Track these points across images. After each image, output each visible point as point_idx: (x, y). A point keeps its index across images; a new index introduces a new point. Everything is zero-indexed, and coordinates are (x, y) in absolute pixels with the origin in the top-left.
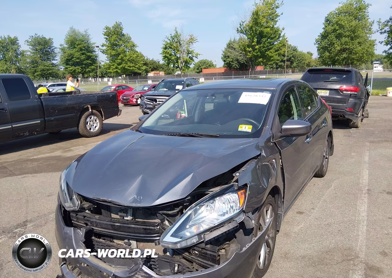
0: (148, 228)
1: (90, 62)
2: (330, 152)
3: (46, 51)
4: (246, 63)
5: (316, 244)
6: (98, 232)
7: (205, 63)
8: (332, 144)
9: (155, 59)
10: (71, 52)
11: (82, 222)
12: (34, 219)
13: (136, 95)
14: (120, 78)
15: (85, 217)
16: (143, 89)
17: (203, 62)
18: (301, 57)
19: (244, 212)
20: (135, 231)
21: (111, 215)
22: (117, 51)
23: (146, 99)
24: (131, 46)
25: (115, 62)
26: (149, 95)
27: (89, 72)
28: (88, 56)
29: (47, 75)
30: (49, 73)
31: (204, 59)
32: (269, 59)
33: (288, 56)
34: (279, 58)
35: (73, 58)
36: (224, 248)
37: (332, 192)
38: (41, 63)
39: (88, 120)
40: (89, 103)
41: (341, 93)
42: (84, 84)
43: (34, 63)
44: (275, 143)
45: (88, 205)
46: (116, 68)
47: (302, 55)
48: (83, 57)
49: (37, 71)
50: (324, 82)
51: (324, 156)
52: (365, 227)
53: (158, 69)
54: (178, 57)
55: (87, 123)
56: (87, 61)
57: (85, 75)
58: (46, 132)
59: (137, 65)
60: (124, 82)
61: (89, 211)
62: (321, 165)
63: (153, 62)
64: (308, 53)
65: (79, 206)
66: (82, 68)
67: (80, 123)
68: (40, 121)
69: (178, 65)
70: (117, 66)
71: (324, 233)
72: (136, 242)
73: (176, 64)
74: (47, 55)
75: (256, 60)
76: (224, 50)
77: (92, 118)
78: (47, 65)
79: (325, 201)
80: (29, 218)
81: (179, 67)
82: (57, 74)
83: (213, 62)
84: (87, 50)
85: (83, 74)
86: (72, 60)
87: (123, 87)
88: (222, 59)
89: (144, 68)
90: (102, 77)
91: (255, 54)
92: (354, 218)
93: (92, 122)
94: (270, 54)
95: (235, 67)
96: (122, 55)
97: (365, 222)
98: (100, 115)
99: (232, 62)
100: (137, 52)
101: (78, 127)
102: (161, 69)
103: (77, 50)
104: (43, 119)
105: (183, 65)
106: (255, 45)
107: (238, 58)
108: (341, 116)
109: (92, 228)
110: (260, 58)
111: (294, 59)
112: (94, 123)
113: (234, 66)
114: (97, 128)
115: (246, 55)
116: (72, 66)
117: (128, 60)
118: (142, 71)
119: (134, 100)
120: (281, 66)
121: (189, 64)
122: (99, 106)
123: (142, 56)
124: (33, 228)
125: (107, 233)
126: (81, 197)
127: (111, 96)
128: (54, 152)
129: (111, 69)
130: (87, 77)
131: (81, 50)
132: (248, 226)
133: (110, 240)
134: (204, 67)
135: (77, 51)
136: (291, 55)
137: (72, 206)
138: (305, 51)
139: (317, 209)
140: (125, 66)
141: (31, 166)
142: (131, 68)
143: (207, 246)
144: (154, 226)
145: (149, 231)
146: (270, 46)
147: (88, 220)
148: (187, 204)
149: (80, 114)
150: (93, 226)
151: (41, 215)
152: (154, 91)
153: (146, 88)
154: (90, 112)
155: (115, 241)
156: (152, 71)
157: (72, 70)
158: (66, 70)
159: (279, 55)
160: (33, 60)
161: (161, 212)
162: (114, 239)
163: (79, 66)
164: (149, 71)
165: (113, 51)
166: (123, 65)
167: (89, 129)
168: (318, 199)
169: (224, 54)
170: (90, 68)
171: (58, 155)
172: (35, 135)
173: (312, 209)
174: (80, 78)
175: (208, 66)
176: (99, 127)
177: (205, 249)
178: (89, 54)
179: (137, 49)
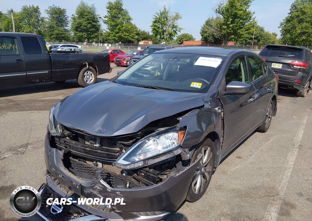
0: (110, 154)
1: (94, 30)
2: (273, 113)
3: (61, 19)
4: (220, 39)
5: (246, 181)
6: (74, 154)
7: (186, 36)
8: (275, 107)
9: (146, 31)
10: (80, 21)
11: (63, 145)
12: (34, 143)
13: (126, 58)
14: (117, 44)
15: (65, 142)
16: (133, 53)
17: (184, 35)
18: (267, 37)
19: (181, 147)
20: (100, 155)
21: (85, 142)
22: (116, 22)
23: (133, 61)
24: (127, 19)
25: (114, 31)
26: (136, 58)
27: (93, 38)
28: (93, 25)
29: (60, 38)
30: (63, 36)
31: (186, 33)
32: (240, 36)
33: (256, 35)
34: (248, 36)
35: (81, 26)
36: (166, 174)
37: (269, 144)
38: (57, 28)
39: (86, 74)
40: (87, 61)
41: (292, 67)
42: (89, 47)
43: (51, 27)
44: (219, 98)
45: (68, 133)
46: (115, 36)
47: (267, 34)
48: (89, 26)
49: (53, 34)
50: (279, 57)
51: (267, 116)
52: (290, 173)
53: (148, 39)
54: (164, 30)
55: (85, 76)
56: (92, 29)
57: (90, 39)
58: (53, 81)
59: (131, 34)
60: (120, 47)
61: (69, 138)
62: (263, 122)
63: (144, 33)
64: (274, 34)
65: (61, 133)
66: (88, 34)
67: (79, 76)
68: (48, 72)
69: (164, 37)
70: (115, 34)
71: (255, 174)
72: (102, 164)
73: (162, 35)
74: (61, 22)
75: (229, 36)
76: (202, 26)
77: (89, 73)
78: (61, 30)
79: (262, 150)
80: (30, 142)
81: (164, 39)
82: (69, 38)
83: (192, 36)
84: (93, 20)
85: (88, 39)
86: (81, 27)
87: (118, 51)
88: (200, 33)
89: (136, 37)
90: (103, 42)
91: (229, 31)
92: (282, 165)
93: (88, 76)
94: (241, 33)
95: (211, 41)
96: (119, 26)
97: (291, 169)
98: (95, 70)
99: (208, 36)
100: (132, 24)
101: (77, 79)
102: (150, 39)
103: (85, 19)
104: (50, 70)
105: (168, 37)
106: (229, 24)
107: (214, 33)
108: (290, 86)
109: (70, 151)
110: (232, 35)
111: (261, 38)
112: (90, 77)
113: (209, 40)
114: (92, 81)
115: (221, 31)
116: (80, 32)
117: (124, 30)
118: (135, 40)
119: (125, 62)
120: (249, 43)
121: (172, 36)
122: (95, 64)
123: (136, 28)
124: (32, 149)
125: (80, 155)
126: (63, 127)
127: (104, 56)
128: (57, 96)
129: (110, 36)
130: (92, 42)
131: (88, 20)
132: (184, 158)
133: (84, 161)
134: (185, 39)
135: (85, 21)
136: (259, 35)
137: (56, 132)
138: (271, 32)
139: (253, 156)
140: (121, 35)
141: (38, 105)
142: (126, 37)
143: (150, 170)
144: (115, 153)
145: (110, 156)
146: (242, 25)
147: (67, 144)
148: (139, 138)
149: (79, 69)
150: (71, 149)
151: (39, 140)
152: (140, 56)
153: (135, 53)
154: (88, 68)
155: (87, 162)
156: (143, 40)
157: (80, 35)
158: (76, 35)
159: (249, 33)
160: (50, 25)
161: (119, 142)
162: (87, 161)
163: (85, 32)
164: (140, 40)
165: (113, 22)
166: (120, 34)
167: (85, 81)
168: (256, 149)
169: (202, 30)
170: (94, 35)
171: (60, 99)
172: (43, 82)
173: (249, 155)
174: (86, 42)
175: (188, 38)
176: (93, 80)
177: (148, 172)
178: (94, 23)
179: (132, 22)
